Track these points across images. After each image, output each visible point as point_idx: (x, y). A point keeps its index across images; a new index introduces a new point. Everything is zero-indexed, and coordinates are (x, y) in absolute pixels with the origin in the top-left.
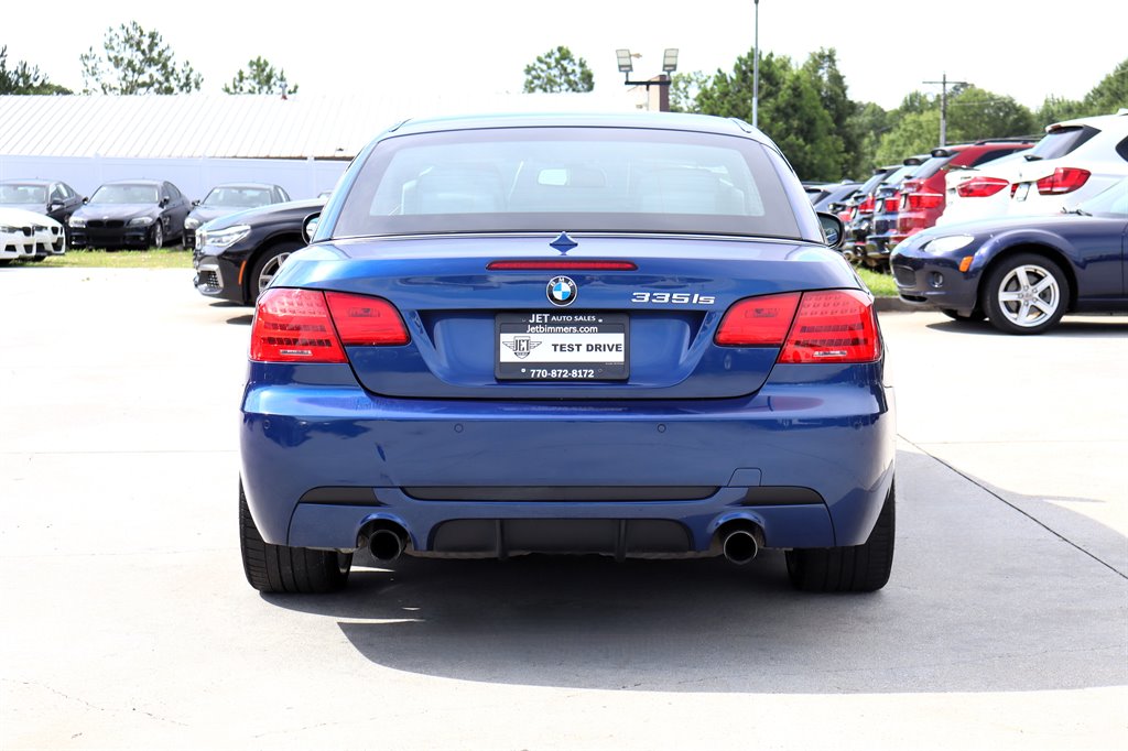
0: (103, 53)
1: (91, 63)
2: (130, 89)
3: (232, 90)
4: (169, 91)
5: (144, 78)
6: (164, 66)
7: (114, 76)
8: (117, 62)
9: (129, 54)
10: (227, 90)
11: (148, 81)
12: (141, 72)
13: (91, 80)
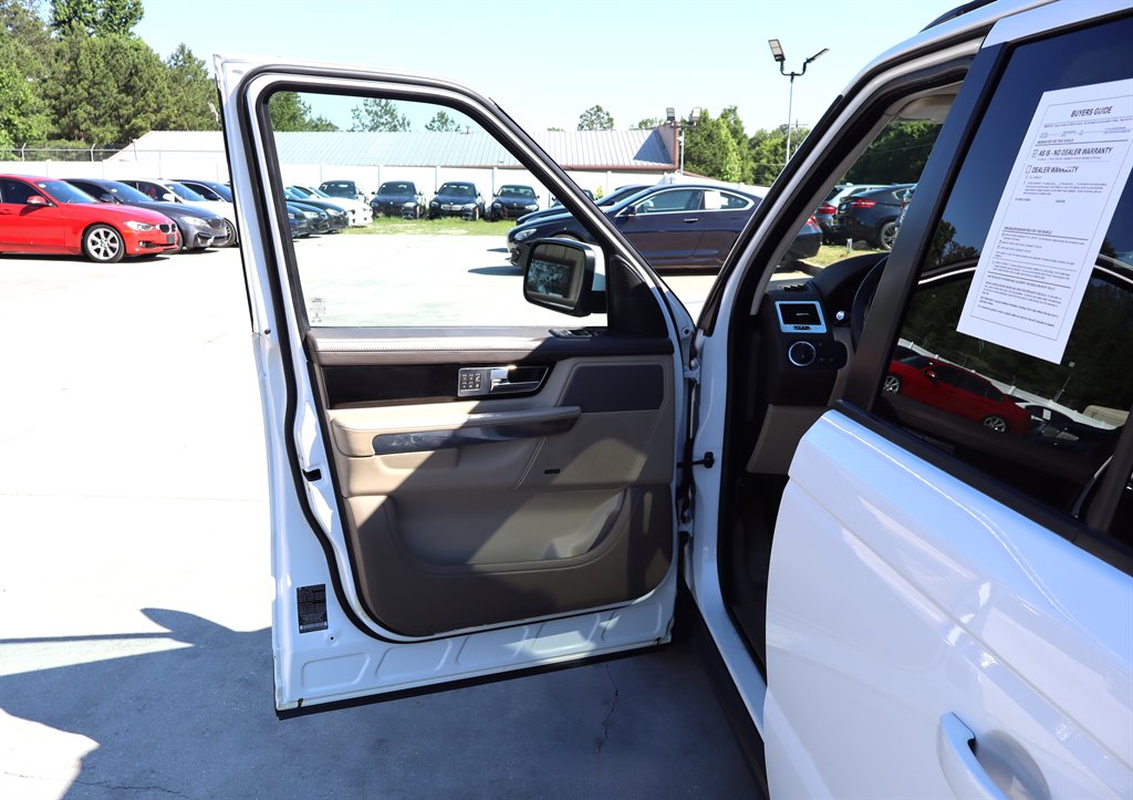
0: (363, 108)
1: (357, 113)
2: (373, 129)
3: (429, 127)
4: (394, 129)
5: (383, 120)
6: (392, 114)
7: (367, 120)
8: (369, 113)
9: (375, 109)
10: (426, 126)
11: (385, 122)
12: (381, 117)
13: (357, 122)
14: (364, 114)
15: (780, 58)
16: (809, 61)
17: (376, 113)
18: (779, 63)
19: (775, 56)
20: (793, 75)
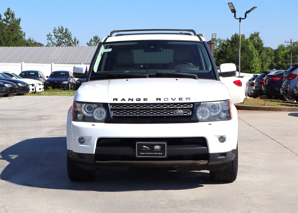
0: (53, 34)
1: (50, 37)
2: (59, 45)
3: (89, 44)
4: (70, 45)
5: (64, 41)
6: (69, 37)
7: (55, 41)
8: (56, 37)
9: (59, 34)
10: (88, 44)
11: (65, 41)
12: (63, 39)
13: (49, 41)
14: (53, 37)
15: (234, 11)
16: (247, 12)
17: (60, 37)
18: (234, 13)
19: (231, 10)
20: (240, 19)
